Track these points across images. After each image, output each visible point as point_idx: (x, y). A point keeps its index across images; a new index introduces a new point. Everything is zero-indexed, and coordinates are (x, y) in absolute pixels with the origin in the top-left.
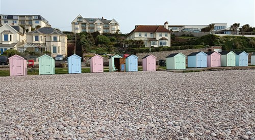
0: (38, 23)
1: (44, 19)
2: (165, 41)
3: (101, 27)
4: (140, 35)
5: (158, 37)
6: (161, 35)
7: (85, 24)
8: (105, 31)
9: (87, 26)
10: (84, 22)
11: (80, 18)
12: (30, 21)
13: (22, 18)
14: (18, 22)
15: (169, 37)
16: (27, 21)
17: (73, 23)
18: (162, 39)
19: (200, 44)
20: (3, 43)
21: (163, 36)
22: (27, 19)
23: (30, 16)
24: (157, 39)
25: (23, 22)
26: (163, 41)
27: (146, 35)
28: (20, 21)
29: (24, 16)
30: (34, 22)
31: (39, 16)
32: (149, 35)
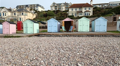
0: (37, 8)
1: (41, 6)
2: (88, 13)
3: (64, 7)
4: (72, 10)
5: (84, 10)
6: (85, 9)
7: (56, 6)
8: (66, 9)
9: (57, 8)
10: (56, 5)
11: (54, 4)
12: (34, 7)
13: (31, 6)
14: (30, 8)
15: (91, 10)
16: (33, 7)
17: (51, 7)
18: (86, 12)
19: (111, 13)
20: (3, 17)
21: (87, 9)
22: (33, 6)
23: (34, 5)
24: (83, 12)
25: (31, 7)
26: (87, 13)
27: (76, 10)
28: (30, 7)
29: (31, 5)
30: (35, 7)
31: (38, 4)
32: (78, 10)
